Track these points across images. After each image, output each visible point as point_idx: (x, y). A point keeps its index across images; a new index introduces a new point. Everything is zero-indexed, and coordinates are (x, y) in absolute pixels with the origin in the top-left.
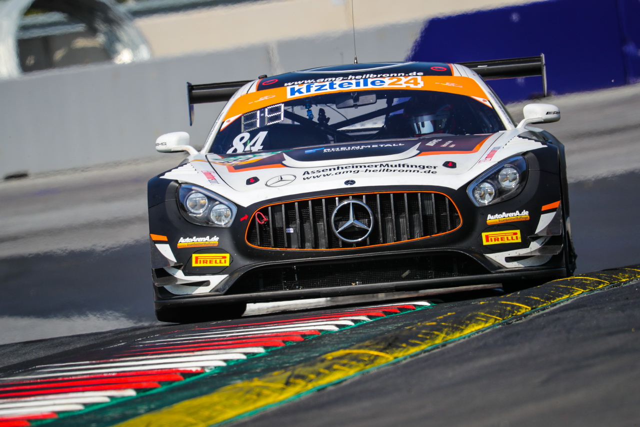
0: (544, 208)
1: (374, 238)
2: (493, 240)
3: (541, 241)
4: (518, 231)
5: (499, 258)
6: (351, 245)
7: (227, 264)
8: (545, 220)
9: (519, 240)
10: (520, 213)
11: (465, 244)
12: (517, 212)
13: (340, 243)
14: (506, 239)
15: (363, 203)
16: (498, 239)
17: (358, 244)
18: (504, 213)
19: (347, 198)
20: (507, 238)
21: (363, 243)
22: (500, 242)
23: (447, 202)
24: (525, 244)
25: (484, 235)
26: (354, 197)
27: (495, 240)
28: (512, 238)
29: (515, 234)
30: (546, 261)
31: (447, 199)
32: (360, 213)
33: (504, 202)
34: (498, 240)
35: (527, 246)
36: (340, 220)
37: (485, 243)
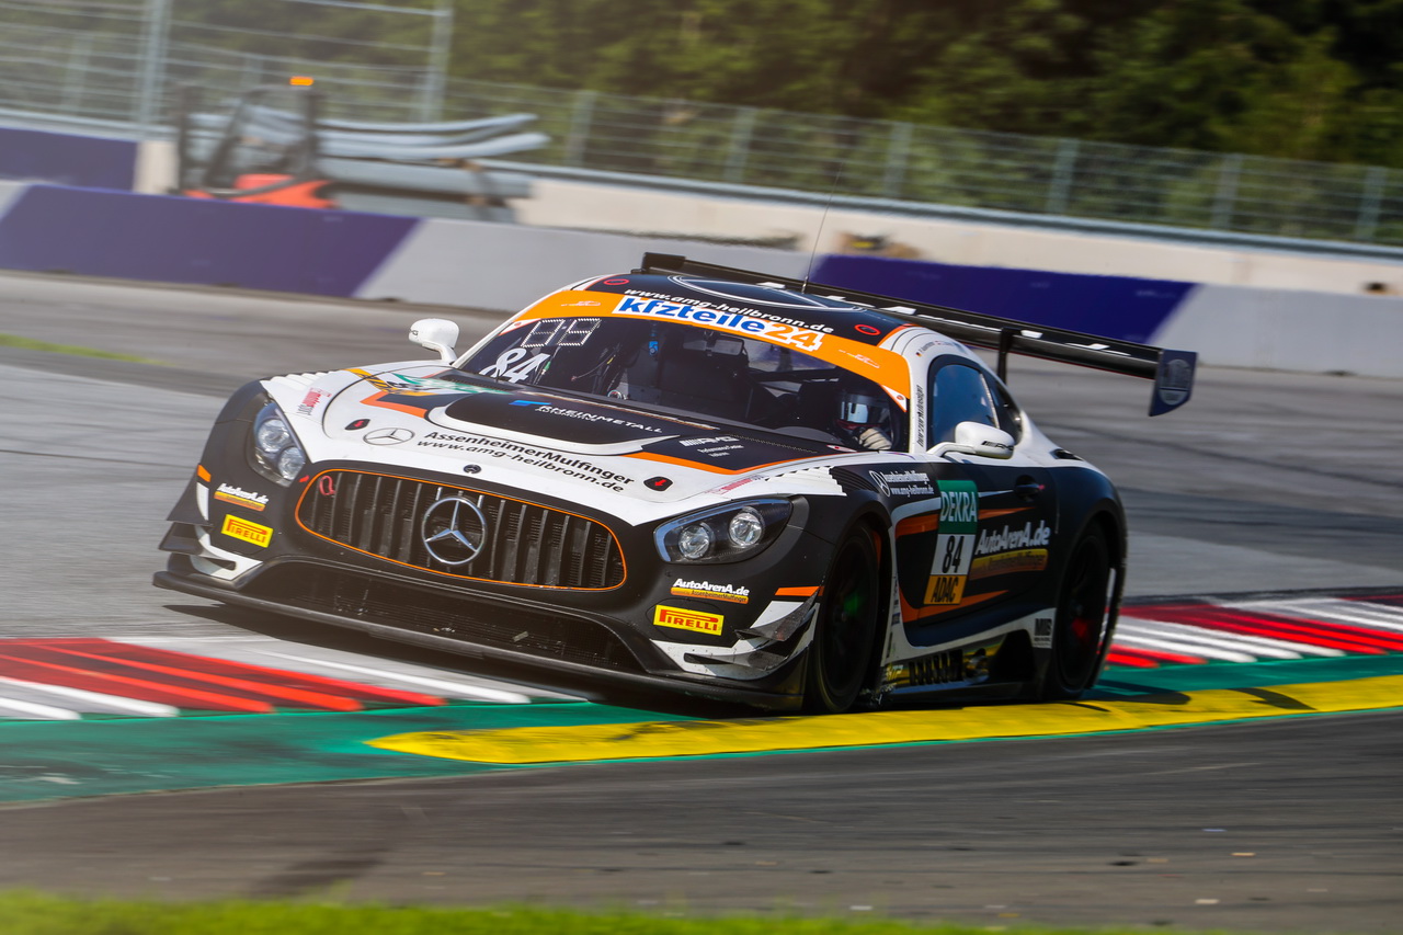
0: (781, 591)
1: (480, 567)
2: (673, 620)
3: (758, 642)
4: (721, 618)
5: (675, 651)
6: (443, 567)
7: (265, 545)
8: (776, 612)
9: (718, 632)
10: (734, 589)
11: (622, 616)
12: (730, 586)
13: (429, 560)
14: (695, 625)
15: (477, 507)
16: (682, 621)
17: (454, 570)
18: (706, 583)
19: (454, 492)
20: (698, 623)
21: (462, 570)
22: (684, 626)
23: (609, 541)
24: (726, 640)
25: (659, 608)
26: (466, 494)
27: (676, 622)
28: (707, 625)
29: (715, 620)
30: (759, 676)
31: (610, 537)
32: (467, 520)
33: (718, 563)
34: (681, 623)
35: (730, 645)
36: (438, 524)
37: (657, 622)
